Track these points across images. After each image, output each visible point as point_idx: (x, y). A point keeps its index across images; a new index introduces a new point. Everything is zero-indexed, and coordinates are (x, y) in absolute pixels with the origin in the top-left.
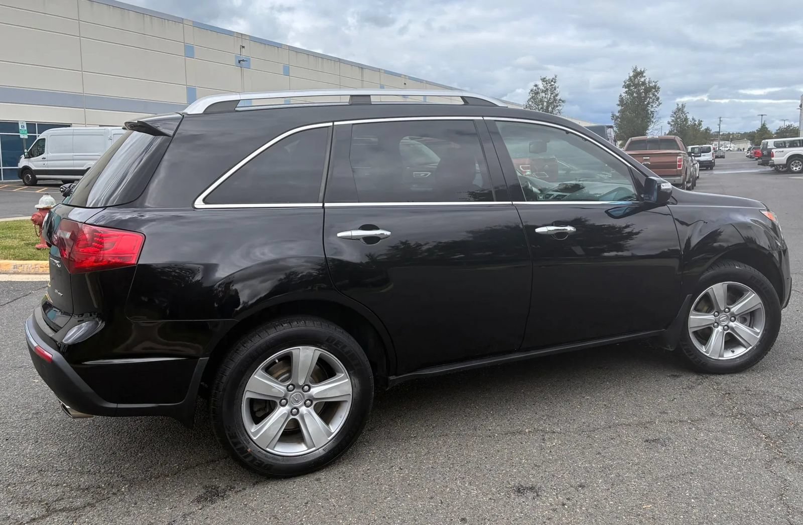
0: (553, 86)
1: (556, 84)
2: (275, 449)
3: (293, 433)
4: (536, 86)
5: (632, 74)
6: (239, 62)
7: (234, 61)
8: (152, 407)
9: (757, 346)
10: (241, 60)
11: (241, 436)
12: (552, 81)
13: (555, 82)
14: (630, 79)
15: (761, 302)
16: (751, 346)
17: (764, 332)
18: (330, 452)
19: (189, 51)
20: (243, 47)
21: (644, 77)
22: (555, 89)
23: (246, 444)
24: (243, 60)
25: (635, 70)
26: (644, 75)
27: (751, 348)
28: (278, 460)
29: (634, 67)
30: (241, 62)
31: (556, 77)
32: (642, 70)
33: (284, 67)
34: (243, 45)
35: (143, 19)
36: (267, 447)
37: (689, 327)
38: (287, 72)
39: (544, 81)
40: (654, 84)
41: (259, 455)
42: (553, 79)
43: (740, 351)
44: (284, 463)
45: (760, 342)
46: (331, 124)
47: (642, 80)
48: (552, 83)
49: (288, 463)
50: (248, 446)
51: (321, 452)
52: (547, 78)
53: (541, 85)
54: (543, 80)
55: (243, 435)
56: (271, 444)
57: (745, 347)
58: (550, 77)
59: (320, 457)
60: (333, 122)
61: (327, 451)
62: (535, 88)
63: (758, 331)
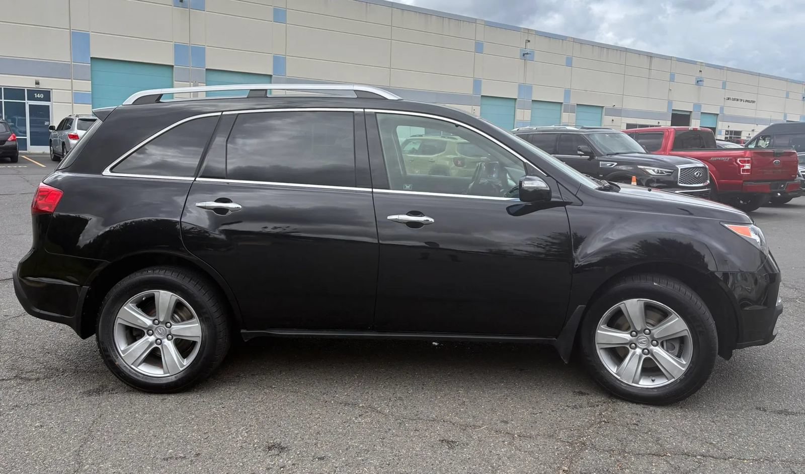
2: (138, 367)
3: (154, 357)
6: (524, 55)
7: (518, 54)
8: (57, 317)
9: (681, 380)
10: (526, 54)
11: (111, 351)
15: (688, 329)
16: (674, 378)
17: (691, 365)
18: (179, 380)
19: (479, 48)
20: (529, 41)
23: (115, 358)
24: (527, 54)
27: (673, 380)
28: (139, 376)
30: (526, 55)
33: (567, 58)
34: (529, 40)
35: (443, 24)
36: (132, 364)
37: (596, 343)
38: (569, 63)
41: (124, 369)
43: (660, 382)
44: (142, 380)
45: (685, 375)
46: (220, 114)
49: (147, 381)
50: (117, 360)
51: (173, 379)
55: (114, 351)
56: (135, 363)
57: (667, 379)
59: (172, 383)
60: (223, 112)
61: (177, 378)
63: (684, 363)
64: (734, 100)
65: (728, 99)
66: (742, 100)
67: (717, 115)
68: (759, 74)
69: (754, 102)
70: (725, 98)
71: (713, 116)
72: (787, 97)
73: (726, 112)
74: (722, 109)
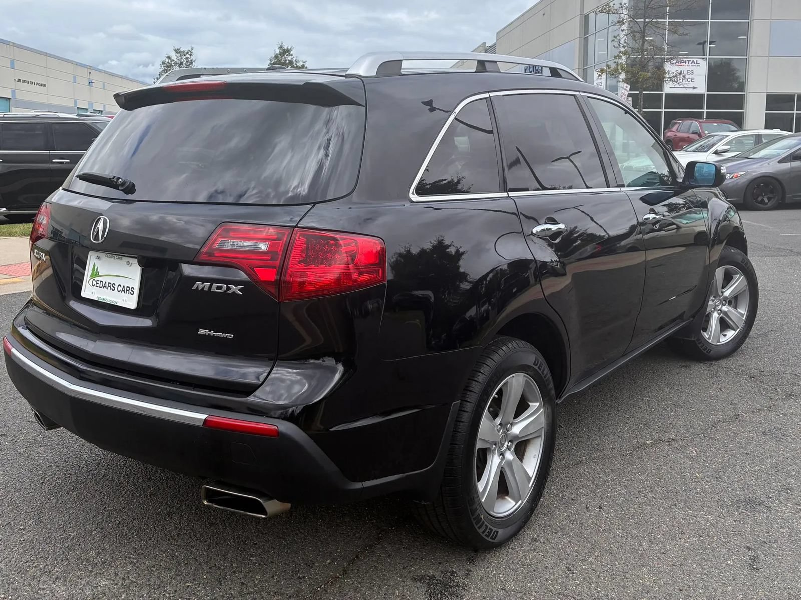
0: (189, 60)
1: (192, 58)
4: (169, 58)
5: (278, 52)
9: (743, 328)
12: (187, 53)
13: (190, 55)
14: (276, 57)
16: (739, 328)
21: (292, 55)
22: (191, 63)
25: (281, 47)
26: (292, 53)
27: (739, 330)
29: (280, 43)
31: (192, 50)
32: (289, 48)
39: (178, 53)
40: (302, 64)
42: (189, 51)
43: (731, 335)
45: (745, 323)
47: (290, 58)
48: (188, 56)
52: (182, 50)
53: (174, 57)
54: (177, 51)
57: (734, 330)
58: (184, 49)
62: (167, 60)
63: (742, 312)
64: (24, 82)
65: (19, 81)
66: (32, 83)
67: (9, 99)
68: (46, 53)
69: (44, 86)
70: (15, 80)
71: (5, 100)
72: (75, 82)
73: (19, 96)
74: (13, 92)
